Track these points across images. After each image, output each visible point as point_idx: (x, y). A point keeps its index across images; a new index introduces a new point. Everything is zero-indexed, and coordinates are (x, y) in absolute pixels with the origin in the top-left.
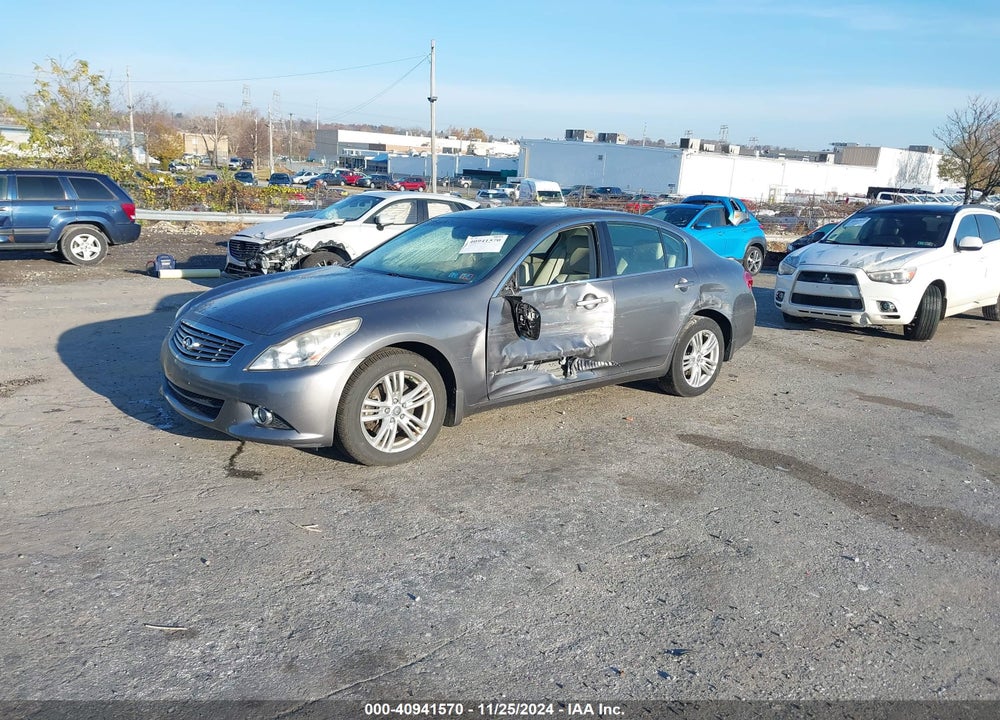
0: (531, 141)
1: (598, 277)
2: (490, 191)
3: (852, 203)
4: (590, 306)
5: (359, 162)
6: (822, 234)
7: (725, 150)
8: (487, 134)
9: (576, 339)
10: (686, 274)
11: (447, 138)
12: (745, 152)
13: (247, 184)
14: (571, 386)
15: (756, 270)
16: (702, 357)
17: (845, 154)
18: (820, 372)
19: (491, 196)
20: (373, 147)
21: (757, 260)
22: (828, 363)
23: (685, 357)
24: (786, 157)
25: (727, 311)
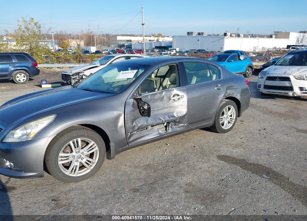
0: (176, 36)
1: (180, 86)
2: (163, 53)
3: (282, 51)
4: (176, 100)
5: (123, 46)
6: (275, 62)
7: (239, 36)
8: (163, 35)
9: (171, 114)
10: (220, 82)
11: (150, 37)
12: (245, 36)
13: (88, 54)
14: (169, 135)
15: (250, 75)
16: (229, 117)
17: (278, 35)
18: (278, 118)
19: (163, 54)
20: (128, 41)
21: (250, 72)
22: (280, 113)
23: (221, 117)
24: (259, 37)
25: (238, 97)
